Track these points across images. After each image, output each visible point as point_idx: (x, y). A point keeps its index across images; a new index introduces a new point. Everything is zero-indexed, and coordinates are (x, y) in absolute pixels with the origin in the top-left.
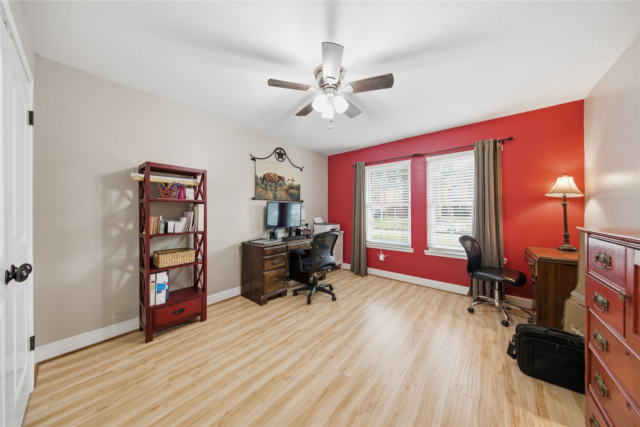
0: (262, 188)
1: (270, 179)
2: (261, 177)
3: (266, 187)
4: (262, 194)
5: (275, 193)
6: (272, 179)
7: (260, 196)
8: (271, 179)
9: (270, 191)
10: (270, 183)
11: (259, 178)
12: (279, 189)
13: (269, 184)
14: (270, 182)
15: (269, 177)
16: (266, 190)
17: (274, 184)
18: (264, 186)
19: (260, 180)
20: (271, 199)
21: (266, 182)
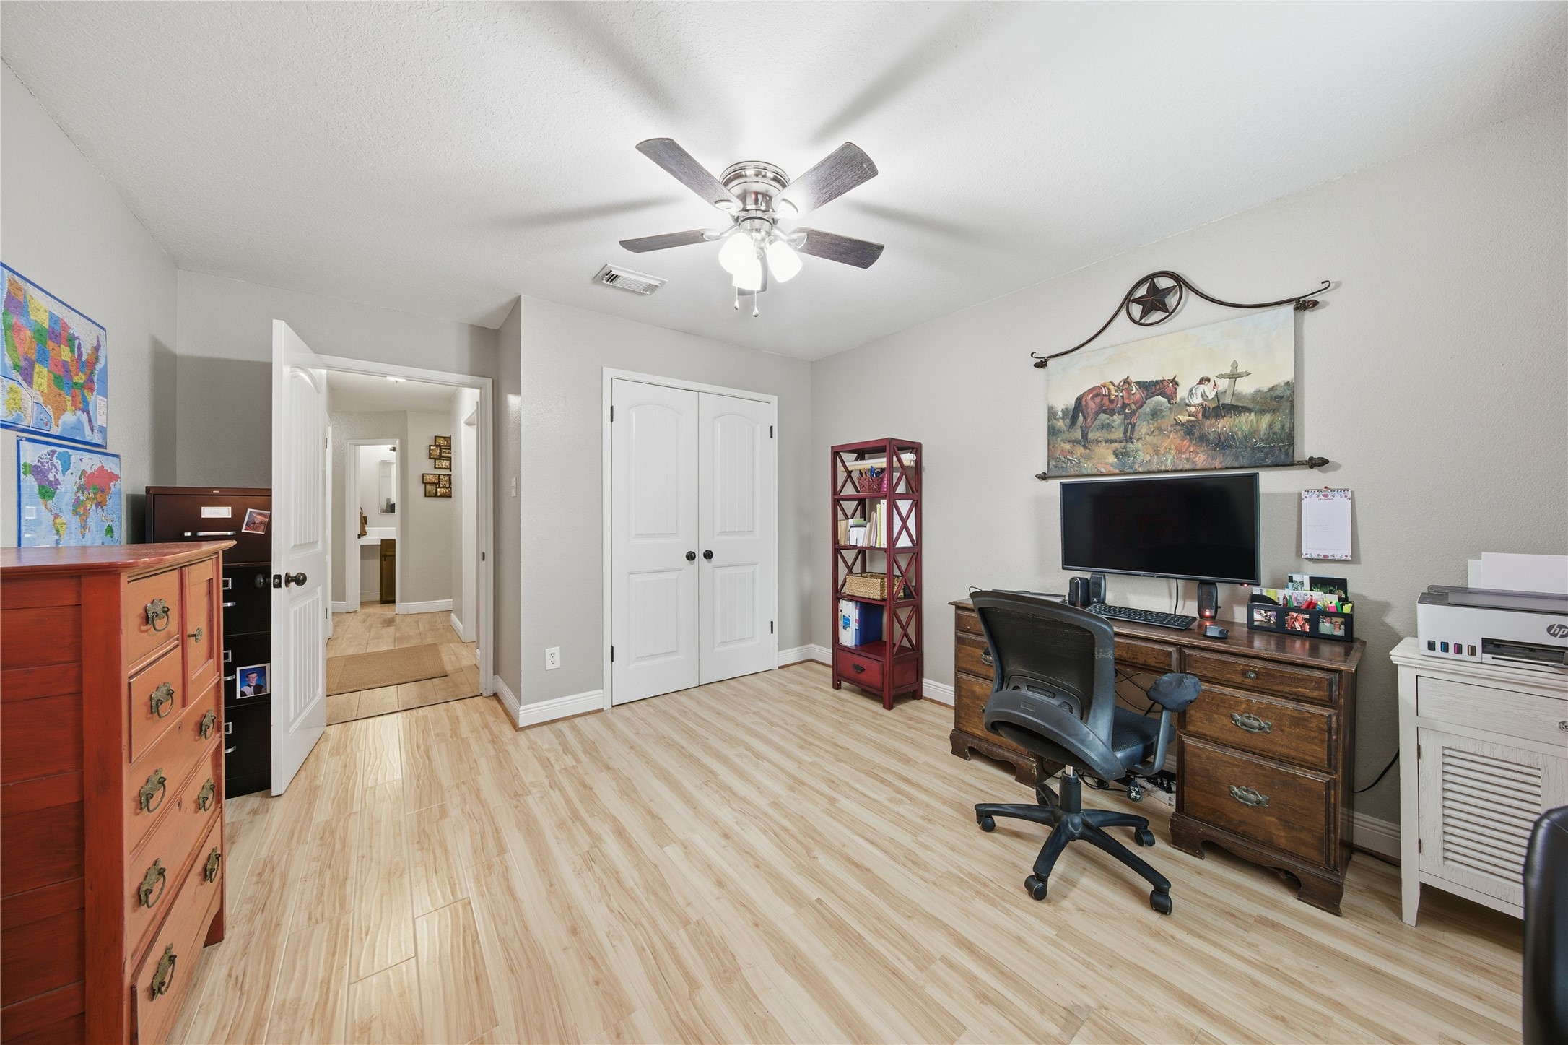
0: (1069, 441)
1: (1102, 406)
2: (1067, 409)
3: (1085, 436)
4: (1069, 459)
5: (1125, 448)
6: (1111, 401)
7: (1064, 465)
8: (1107, 403)
9: (1103, 444)
10: (1103, 416)
11: (1060, 414)
12: (1144, 431)
13: (1097, 422)
14: (1102, 414)
15: (1098, 400)
16: (1085, 447)
17: (1117, 419)
18: (1078, 434)
19: (1063, 418)
20: (1103, 470)
21: (1085, 419)
